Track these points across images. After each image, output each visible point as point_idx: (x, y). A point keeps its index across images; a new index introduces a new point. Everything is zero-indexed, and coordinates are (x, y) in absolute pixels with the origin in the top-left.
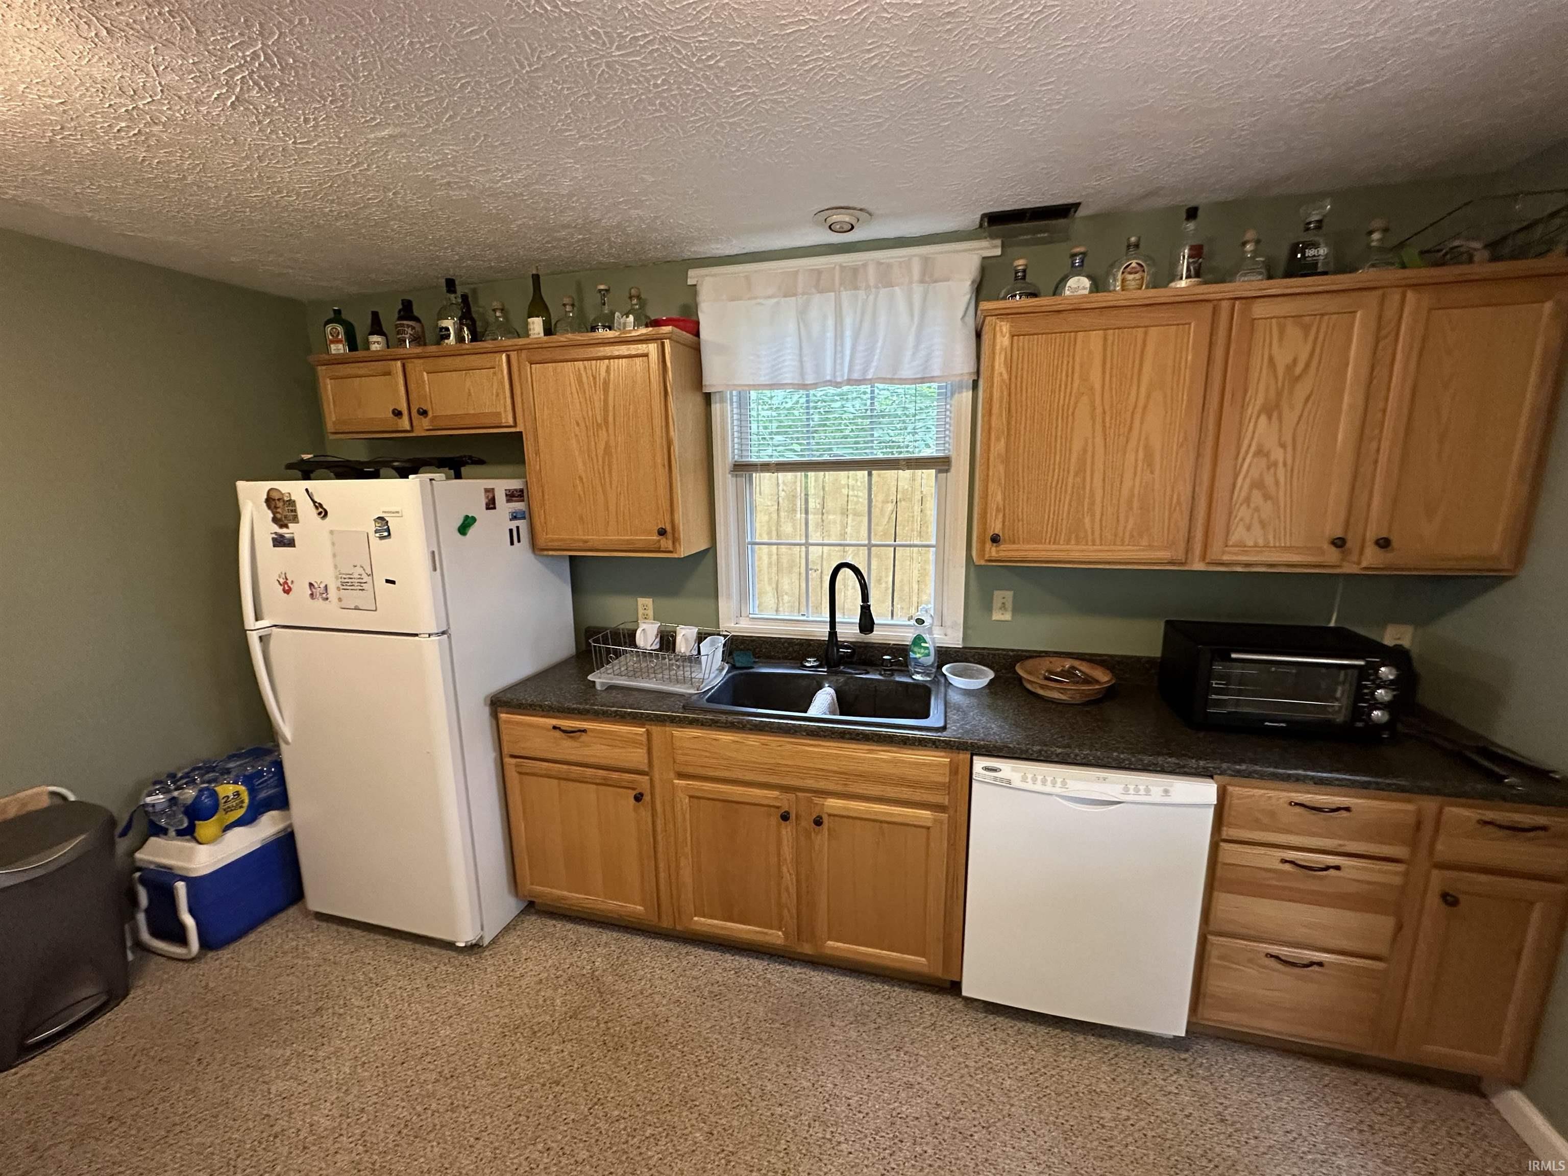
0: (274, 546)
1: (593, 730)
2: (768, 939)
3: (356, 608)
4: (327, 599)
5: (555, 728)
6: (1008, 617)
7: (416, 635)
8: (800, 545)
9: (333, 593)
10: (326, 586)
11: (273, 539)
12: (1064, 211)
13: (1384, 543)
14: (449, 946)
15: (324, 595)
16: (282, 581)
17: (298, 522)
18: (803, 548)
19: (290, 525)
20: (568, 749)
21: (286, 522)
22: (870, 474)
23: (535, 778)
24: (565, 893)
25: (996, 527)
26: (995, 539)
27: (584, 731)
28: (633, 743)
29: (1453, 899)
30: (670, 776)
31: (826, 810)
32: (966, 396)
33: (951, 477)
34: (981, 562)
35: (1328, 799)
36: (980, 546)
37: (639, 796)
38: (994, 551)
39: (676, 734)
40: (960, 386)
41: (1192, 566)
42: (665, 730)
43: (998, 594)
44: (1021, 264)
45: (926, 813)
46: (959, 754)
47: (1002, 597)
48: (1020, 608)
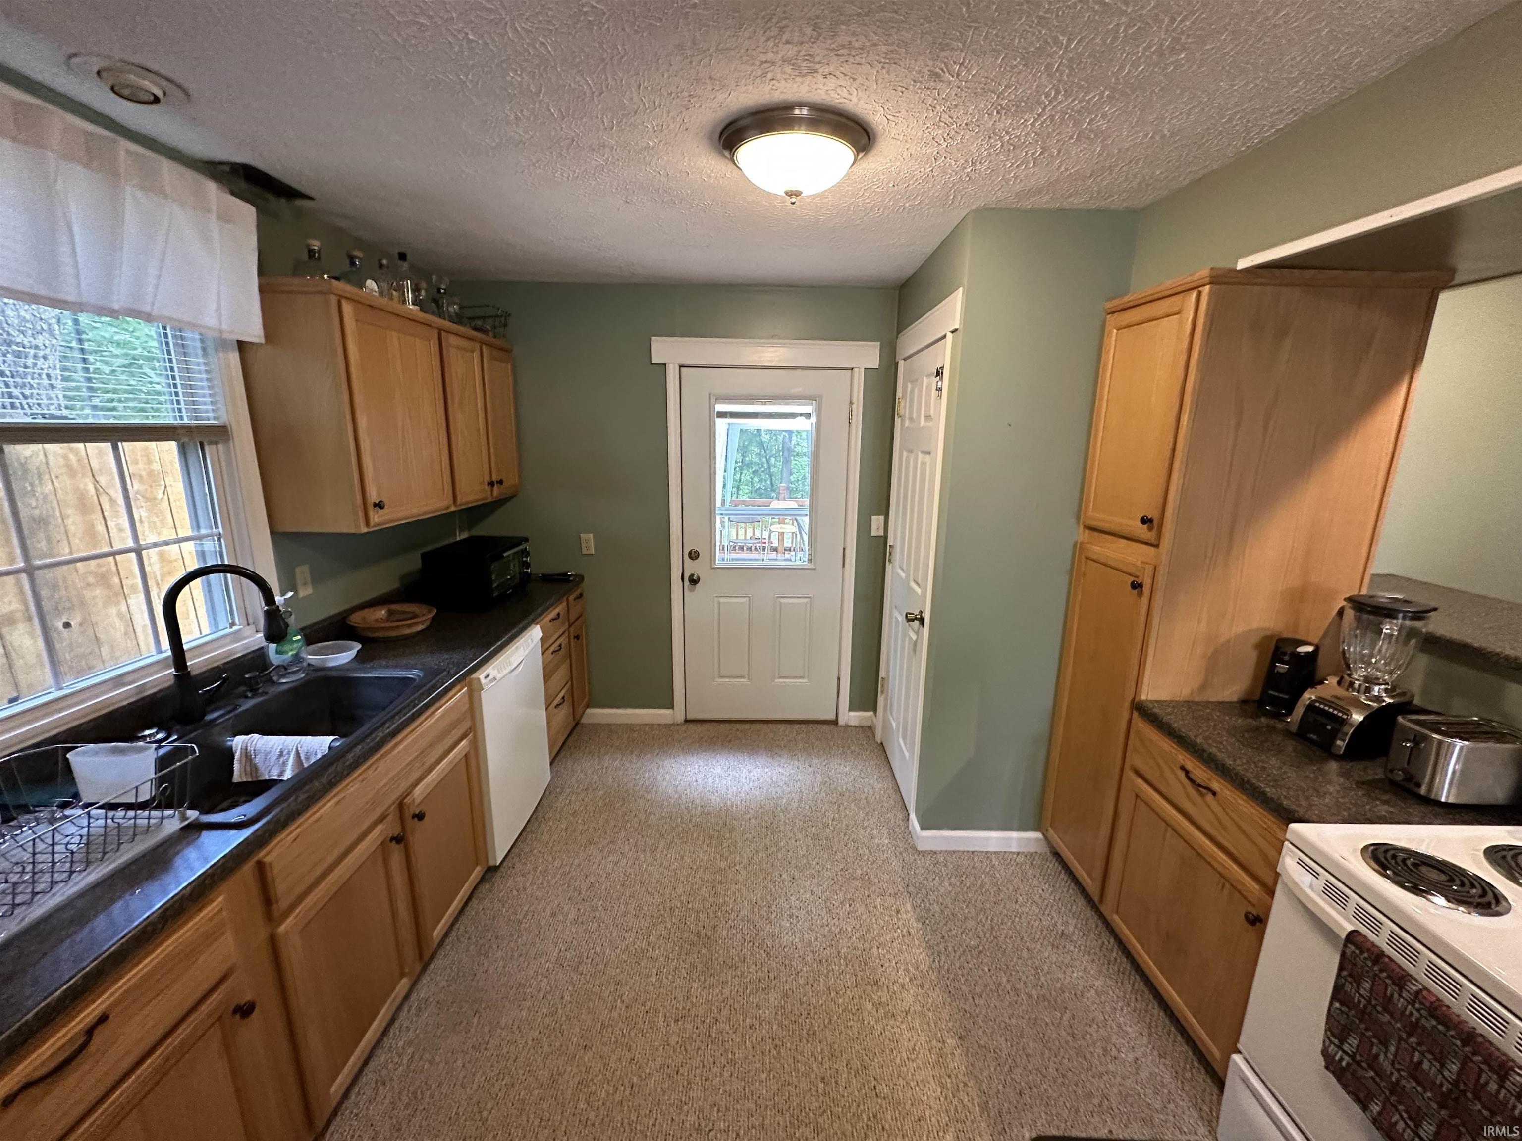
5: (11, 1099)
13: (499, 483)
25: (373, 496)
26: (379, 505)
27: (103, 1019)
28: (210, 937)
29: (577, 637)
30: (263, 934)
31: (417, 801)
32: (234, 357)
33: (228, 452)
34: (364, 530)
35: (553, 614)
36: (361, 514)
37: (245, 1011)
38: (377, 518)
39: (267, 860)
40: (222, 344)
41: (453, 509)
42: (248, 868)
43: (298, 570)
44: (316, 244)
45: (464, 742)
46: (467, 680)
47: (302, 572)
48: (317, 579)
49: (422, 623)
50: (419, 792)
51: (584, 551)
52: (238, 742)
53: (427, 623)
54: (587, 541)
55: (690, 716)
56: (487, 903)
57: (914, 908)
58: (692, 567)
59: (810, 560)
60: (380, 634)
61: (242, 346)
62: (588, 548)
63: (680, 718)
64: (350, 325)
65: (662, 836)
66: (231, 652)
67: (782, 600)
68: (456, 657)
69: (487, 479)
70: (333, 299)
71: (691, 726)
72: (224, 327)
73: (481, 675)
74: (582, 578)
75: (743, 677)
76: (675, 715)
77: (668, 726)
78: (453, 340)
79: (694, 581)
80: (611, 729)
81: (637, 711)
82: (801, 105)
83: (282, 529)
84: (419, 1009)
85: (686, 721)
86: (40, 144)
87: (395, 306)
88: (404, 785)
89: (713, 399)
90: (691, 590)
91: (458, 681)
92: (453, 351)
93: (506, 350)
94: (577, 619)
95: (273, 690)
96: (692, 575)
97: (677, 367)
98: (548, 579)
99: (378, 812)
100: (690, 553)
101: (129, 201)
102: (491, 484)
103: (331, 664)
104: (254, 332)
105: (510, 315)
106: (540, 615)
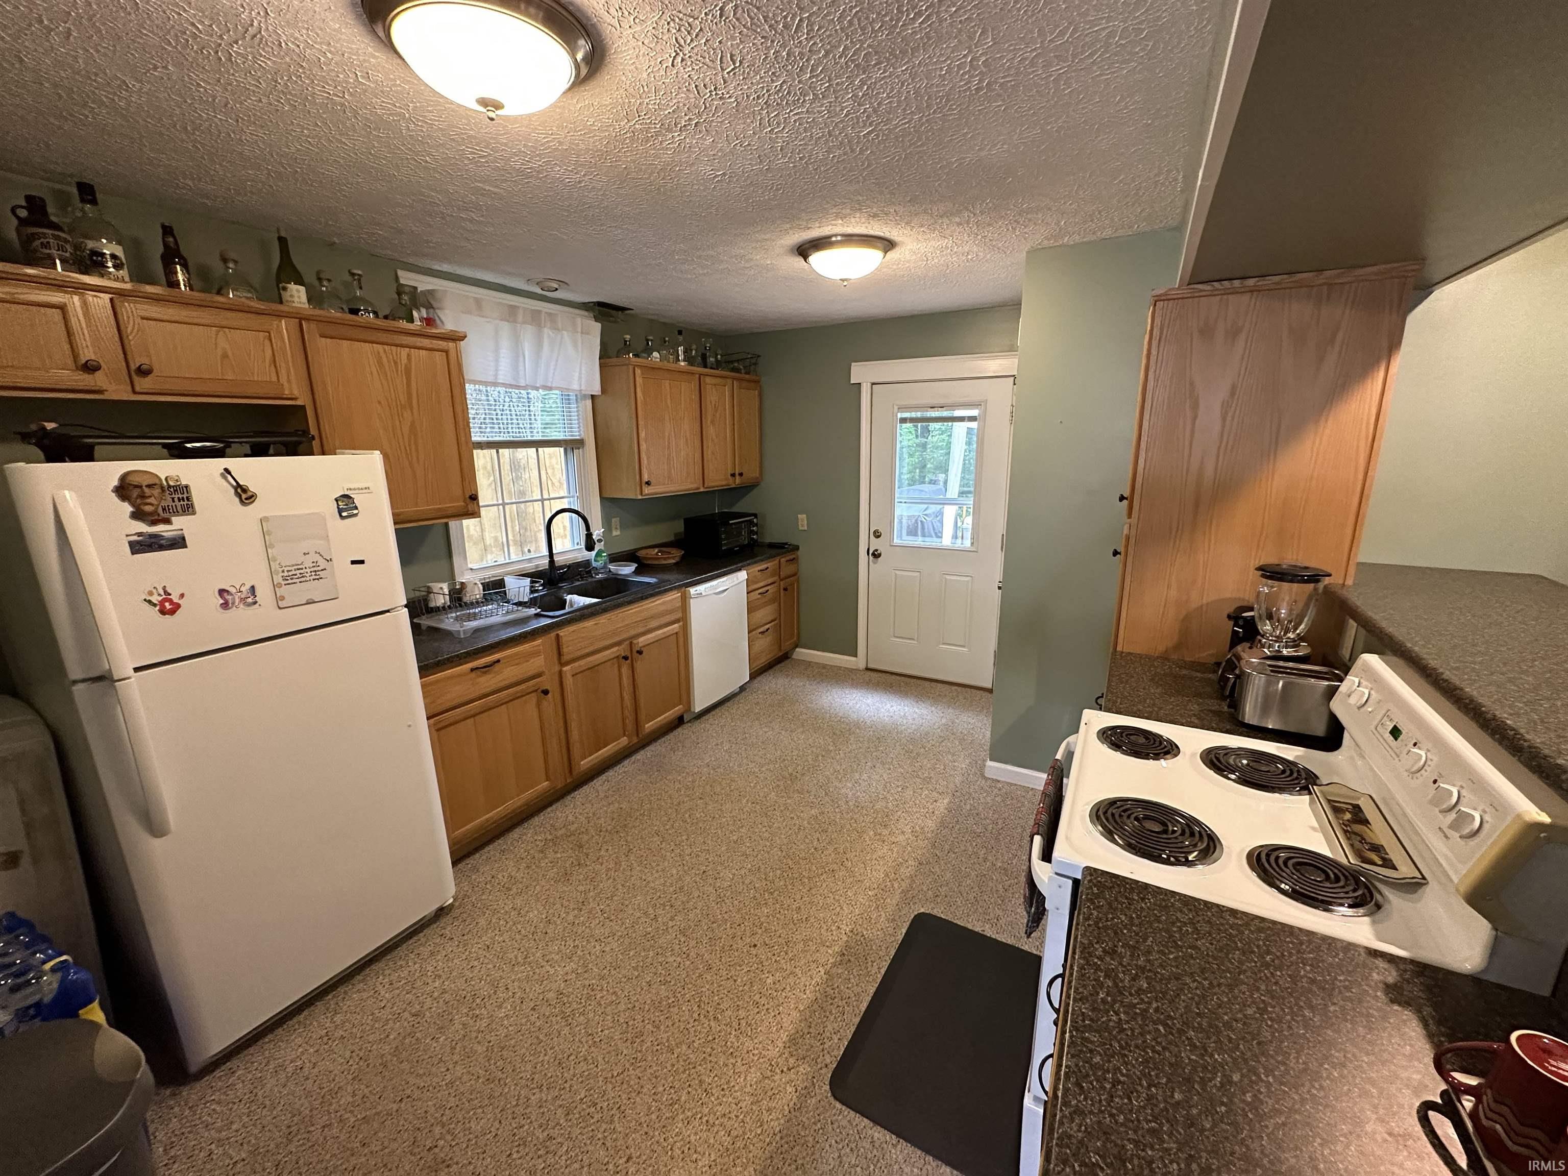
0: (133, 553)
1: (504, 658)
2: (621, 746)
3: (308, 603)
4: (255, 603)
5: (472, 670)
6: (618, 533)
7: (388, 611)
8: (498, 505)
9: (264, 593)
10: (253, 587)
11: (131, 544)
12: (623, 309)
13: (741, 474)
14: (441, 912)
15: (250, 600)
16: (155, 599)
17: (194, 513)
18: (501, 507)
19: (173, 519)
20: (488, 682)
21: (166, 515)
22: (537, 451)
23: (452, 727)
24: (487, 816)
25: (646, 478)
26: (648, 483)
27: (498, 661)
28: (535, 654)
29: (785, 589)
30: (557, 668)
31: (640, 645)
32: (589, 403)
33: (583, 452)
34: (640, 497)
35: (764, 566)
36: (638, 488)
37: (546, 692)
38: (647, 490)
39: (561, 634)
40: (584, 397)
41: (702, 490)
42: (553, 635)
43: (613, 520)
44: (628, 337)
45: (676, 625)
46: (683, 589)
47: (615, 521)
48: (623, 526)
49: (673, 558)
50: (642, 640)
51: (801, 528)
52: (568, 598)
53: (677, 559)
54: (802, 520)
55: (871, 666)
56: (685, 732)
57: (950, 802)
58: (875, 544)
59: (972, 544)
60: (649, 562)
61: (592, 396)
62: (803, 526)
63: (862, 665)
64: (639, 380)
65: (803, 726)
66: (576, 558)
67: (948, 577)
68: (681, 577)
69: (730, 472)
70: (631, 368)
71: (869, 673)
72: (583, 388)
73: (693, 590)
74: (797, 548)
75: (913, 639)
76: (859, 662)
77: (851, 670)
78: (708, 380)
79: (876, 555)
80: (809, 664)
81: (832, 655)
82: (836, 235)
83: (605, 495)
84: (634, 762)
85: (867, 669)
86: (515, 321)
87: (672, 366)
88: (633, 632)
89: (896, 408)
90: (875, 563)
91: (675, 588)
92: (708, 387)
93: (757, 382)
94: (789, 577)
95: (590, 580)
96: (876, 550)
97: (869, 385)
98: (772, 546)
99: (617, 639)
100: (875, 532)
101: (545, 336)
102: (733, 475)
103: (620, 573)
104: (596, 389)
105: (759, 356)
106: (749, 565)
